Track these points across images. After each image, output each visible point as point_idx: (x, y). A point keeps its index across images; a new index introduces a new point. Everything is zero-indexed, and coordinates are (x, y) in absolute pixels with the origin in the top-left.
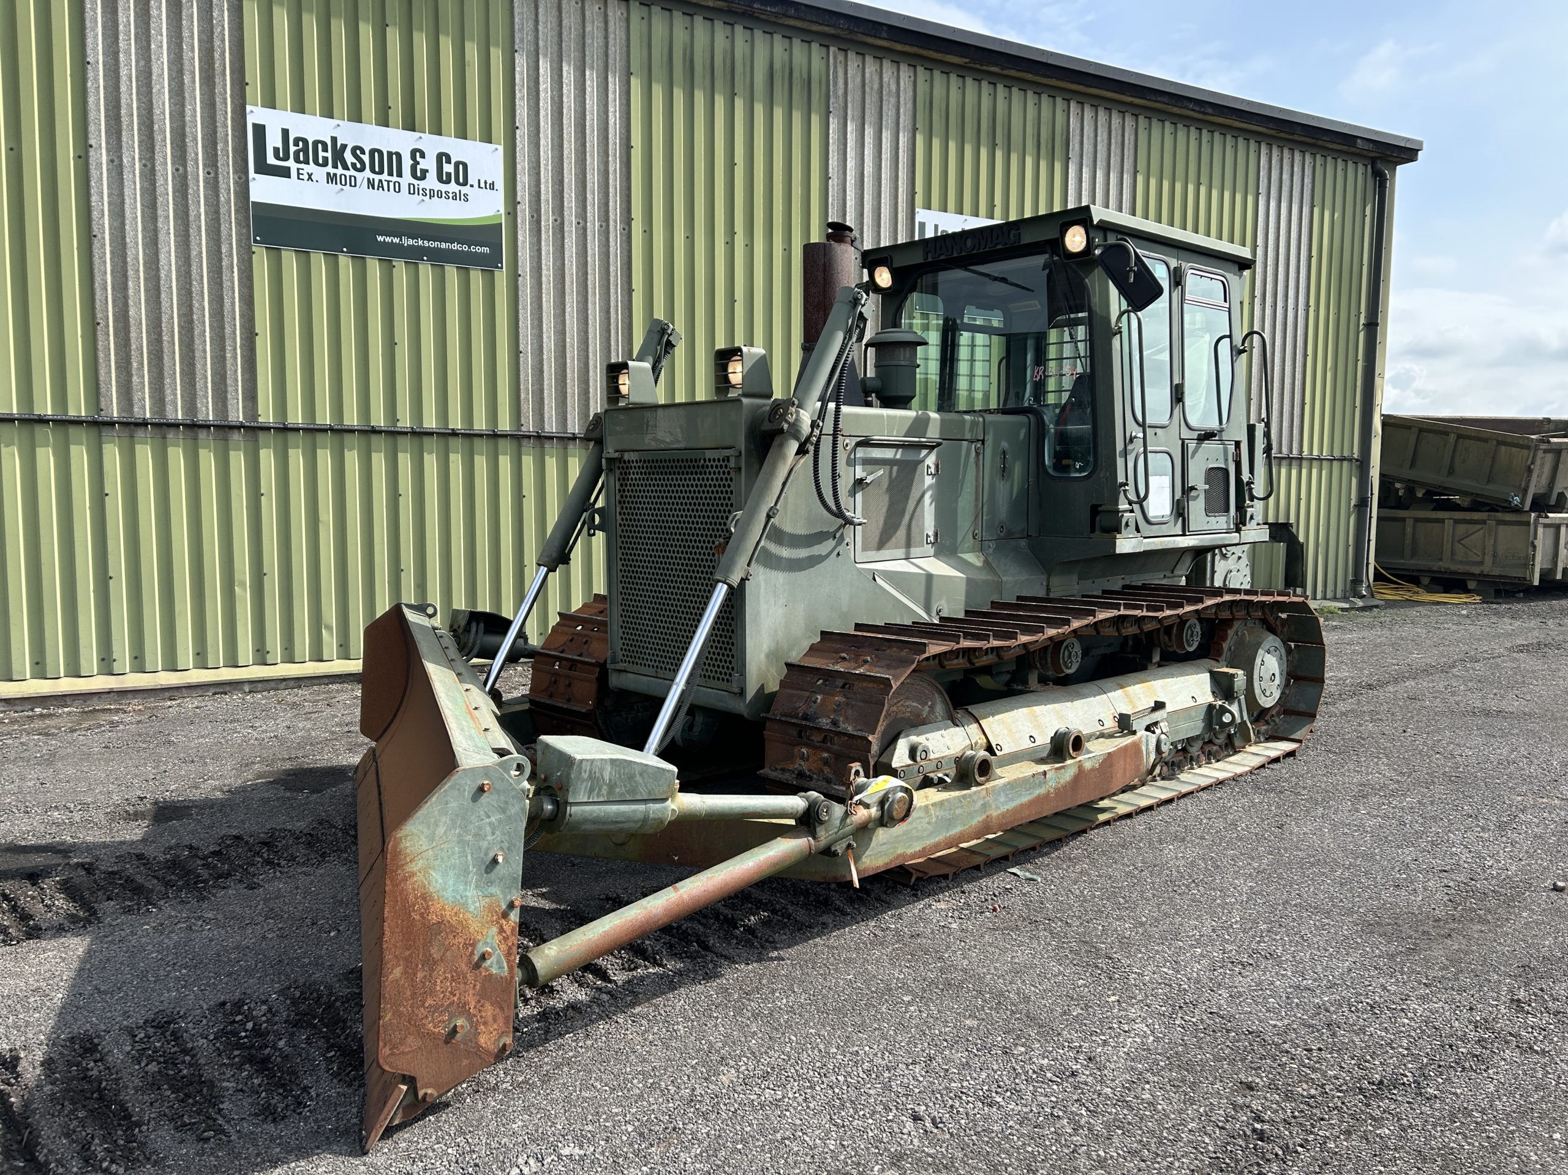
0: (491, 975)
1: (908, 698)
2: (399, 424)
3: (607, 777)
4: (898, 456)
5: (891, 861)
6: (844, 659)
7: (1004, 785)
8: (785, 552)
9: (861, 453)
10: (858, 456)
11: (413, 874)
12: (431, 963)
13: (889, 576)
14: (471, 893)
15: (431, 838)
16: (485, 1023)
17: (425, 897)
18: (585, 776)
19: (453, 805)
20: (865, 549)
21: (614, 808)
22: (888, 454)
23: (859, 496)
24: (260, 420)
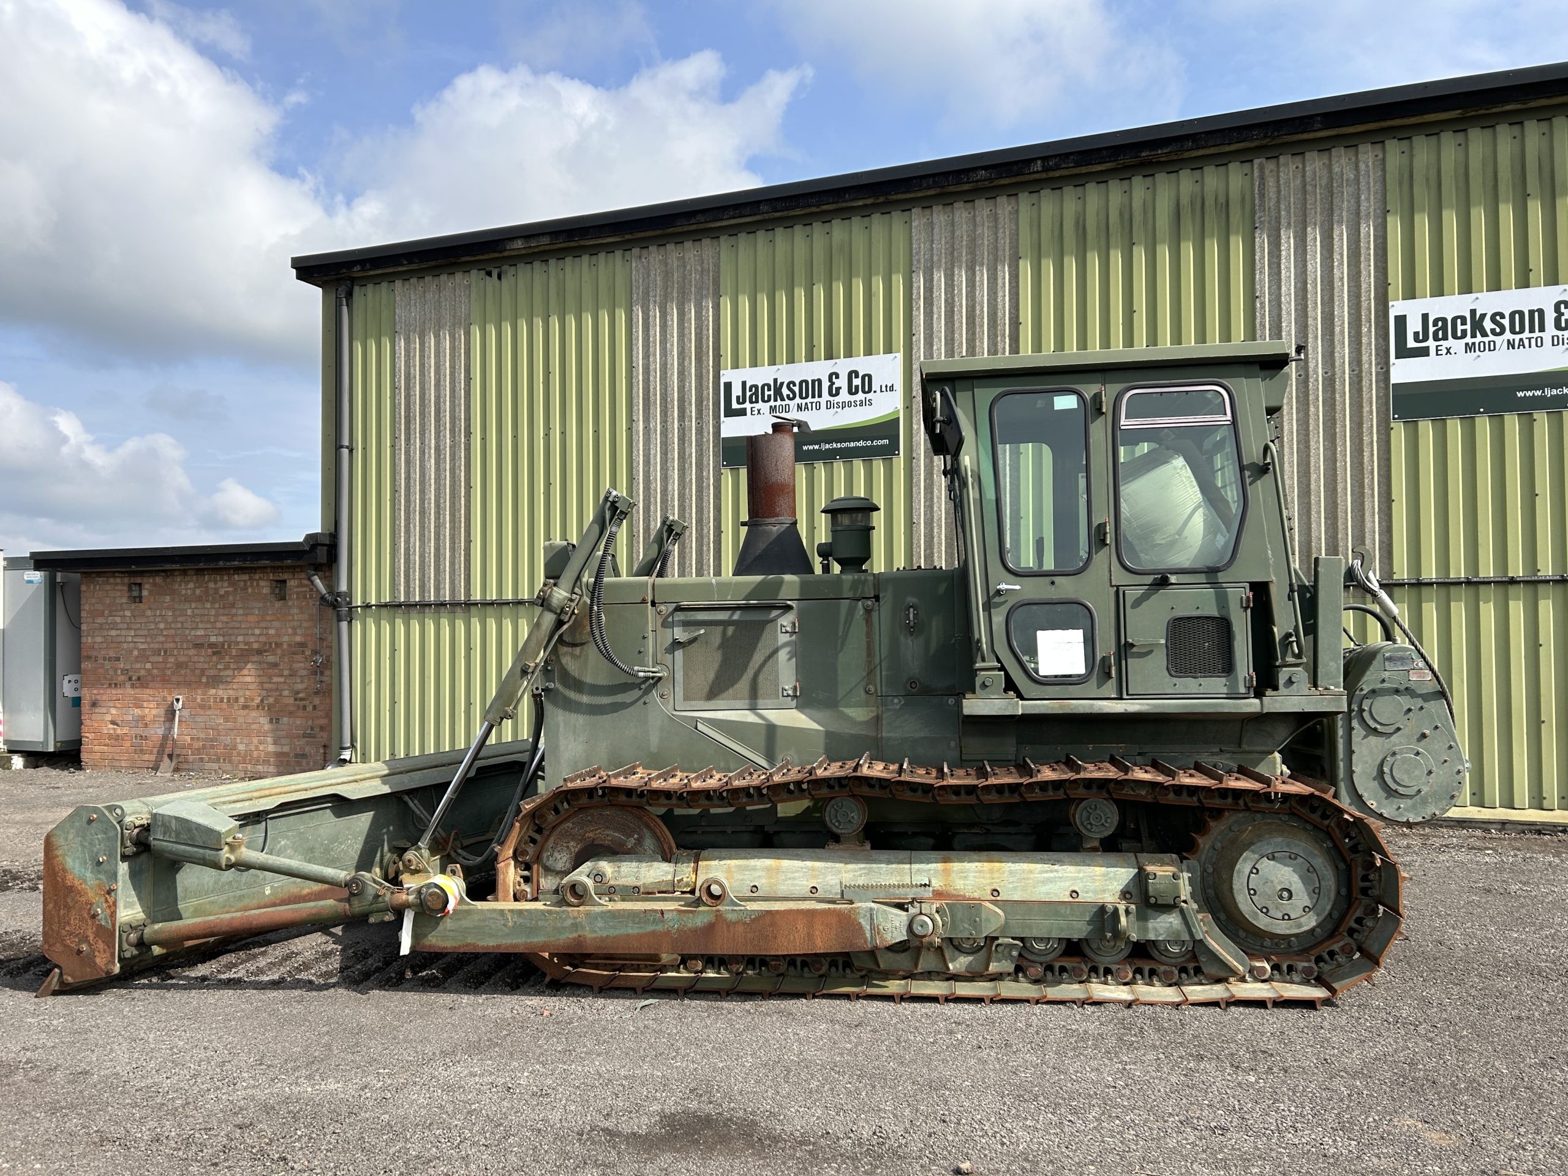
0: (101, 925)
3: (174, 828)
4: (735, 617)
5: (460, 947)
7: (602, 912)
8: (585, 699)
9: (680, 616)
10: (676, 619)
11: (57, 856)
12: (68, 908)
13: (713, 722)
14: (88, 875)
15: (66, 839)
16: (99, 952)
17: (64, 870)
18: (160, 824)
19: (77, 824)
20: (687, 698)
21: (182, 847)
22: (720, 616)
23: (679, 655)
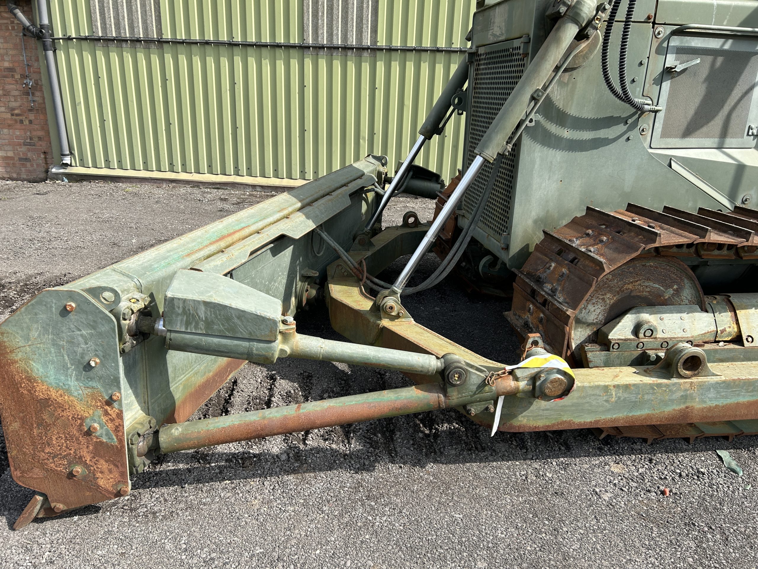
0: (101, 443)
1: (648, 279)
2: (453, 46)
3: (202, 316)
4: (727, 47)
6: (588, 235)
8: (566, 134)
9: (676, 41)
10: (672, 44)
11: (16, 362)
12: (46, 427)
14: (73, 383)
15: (27, 338)
16: (102, 472)
17: (30, 379)
18: (180, 311)
19: (42, 316)
20: (665, 134)
21: (216, 340)
22: (714, 44)
23: (666, 85)
24: (378, 44)
